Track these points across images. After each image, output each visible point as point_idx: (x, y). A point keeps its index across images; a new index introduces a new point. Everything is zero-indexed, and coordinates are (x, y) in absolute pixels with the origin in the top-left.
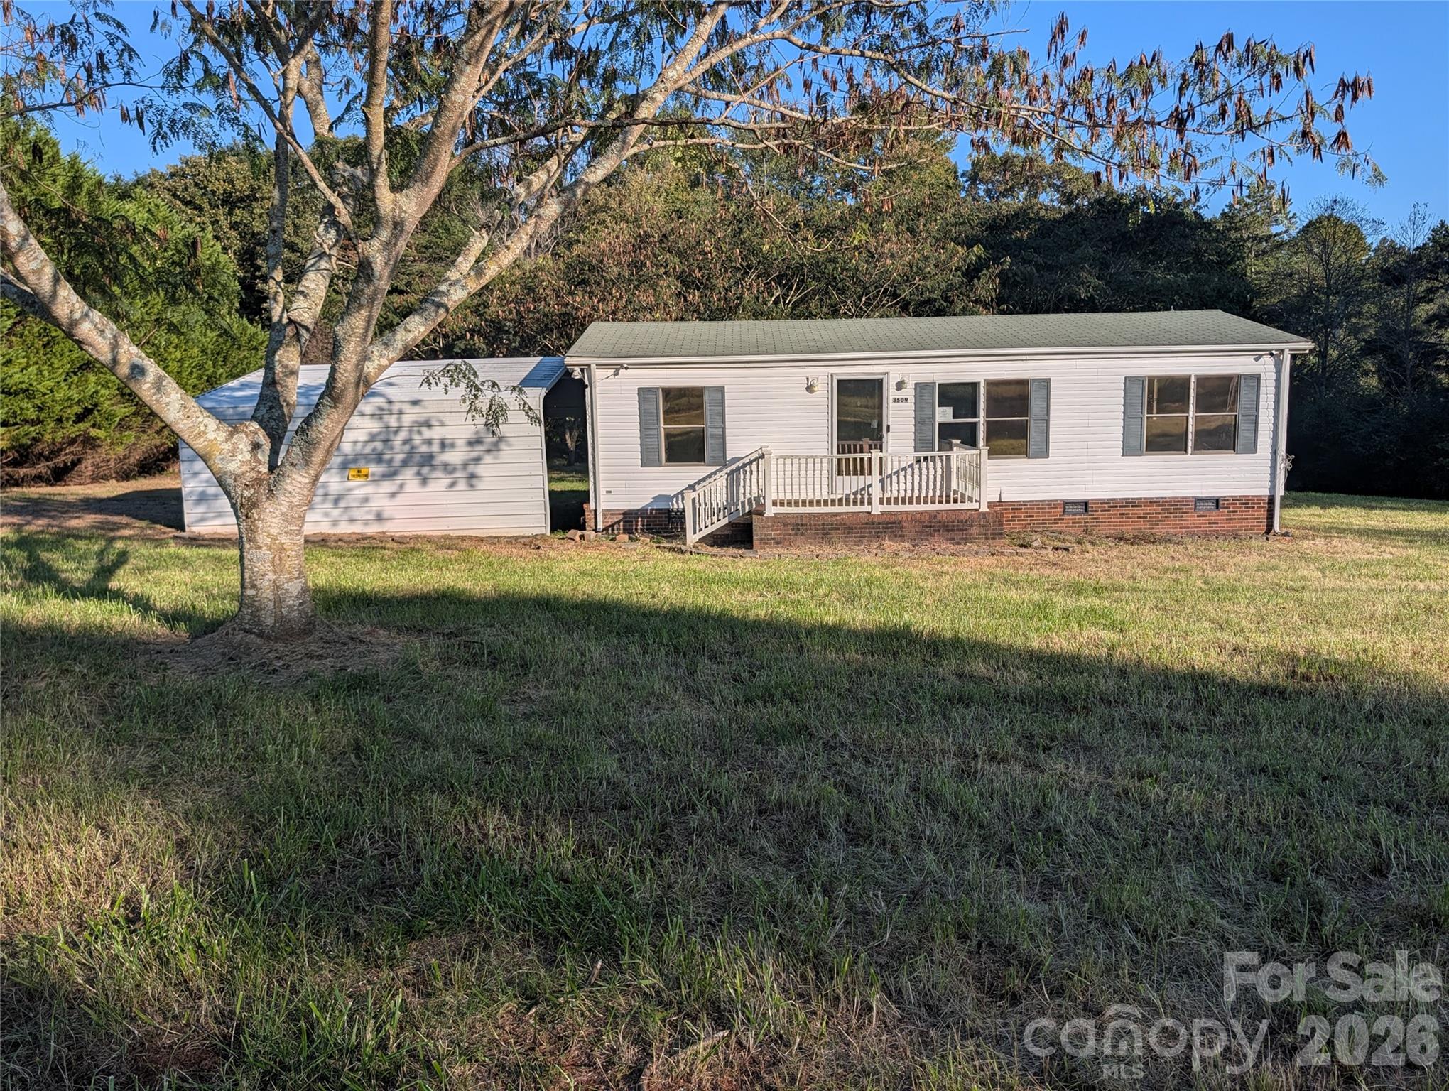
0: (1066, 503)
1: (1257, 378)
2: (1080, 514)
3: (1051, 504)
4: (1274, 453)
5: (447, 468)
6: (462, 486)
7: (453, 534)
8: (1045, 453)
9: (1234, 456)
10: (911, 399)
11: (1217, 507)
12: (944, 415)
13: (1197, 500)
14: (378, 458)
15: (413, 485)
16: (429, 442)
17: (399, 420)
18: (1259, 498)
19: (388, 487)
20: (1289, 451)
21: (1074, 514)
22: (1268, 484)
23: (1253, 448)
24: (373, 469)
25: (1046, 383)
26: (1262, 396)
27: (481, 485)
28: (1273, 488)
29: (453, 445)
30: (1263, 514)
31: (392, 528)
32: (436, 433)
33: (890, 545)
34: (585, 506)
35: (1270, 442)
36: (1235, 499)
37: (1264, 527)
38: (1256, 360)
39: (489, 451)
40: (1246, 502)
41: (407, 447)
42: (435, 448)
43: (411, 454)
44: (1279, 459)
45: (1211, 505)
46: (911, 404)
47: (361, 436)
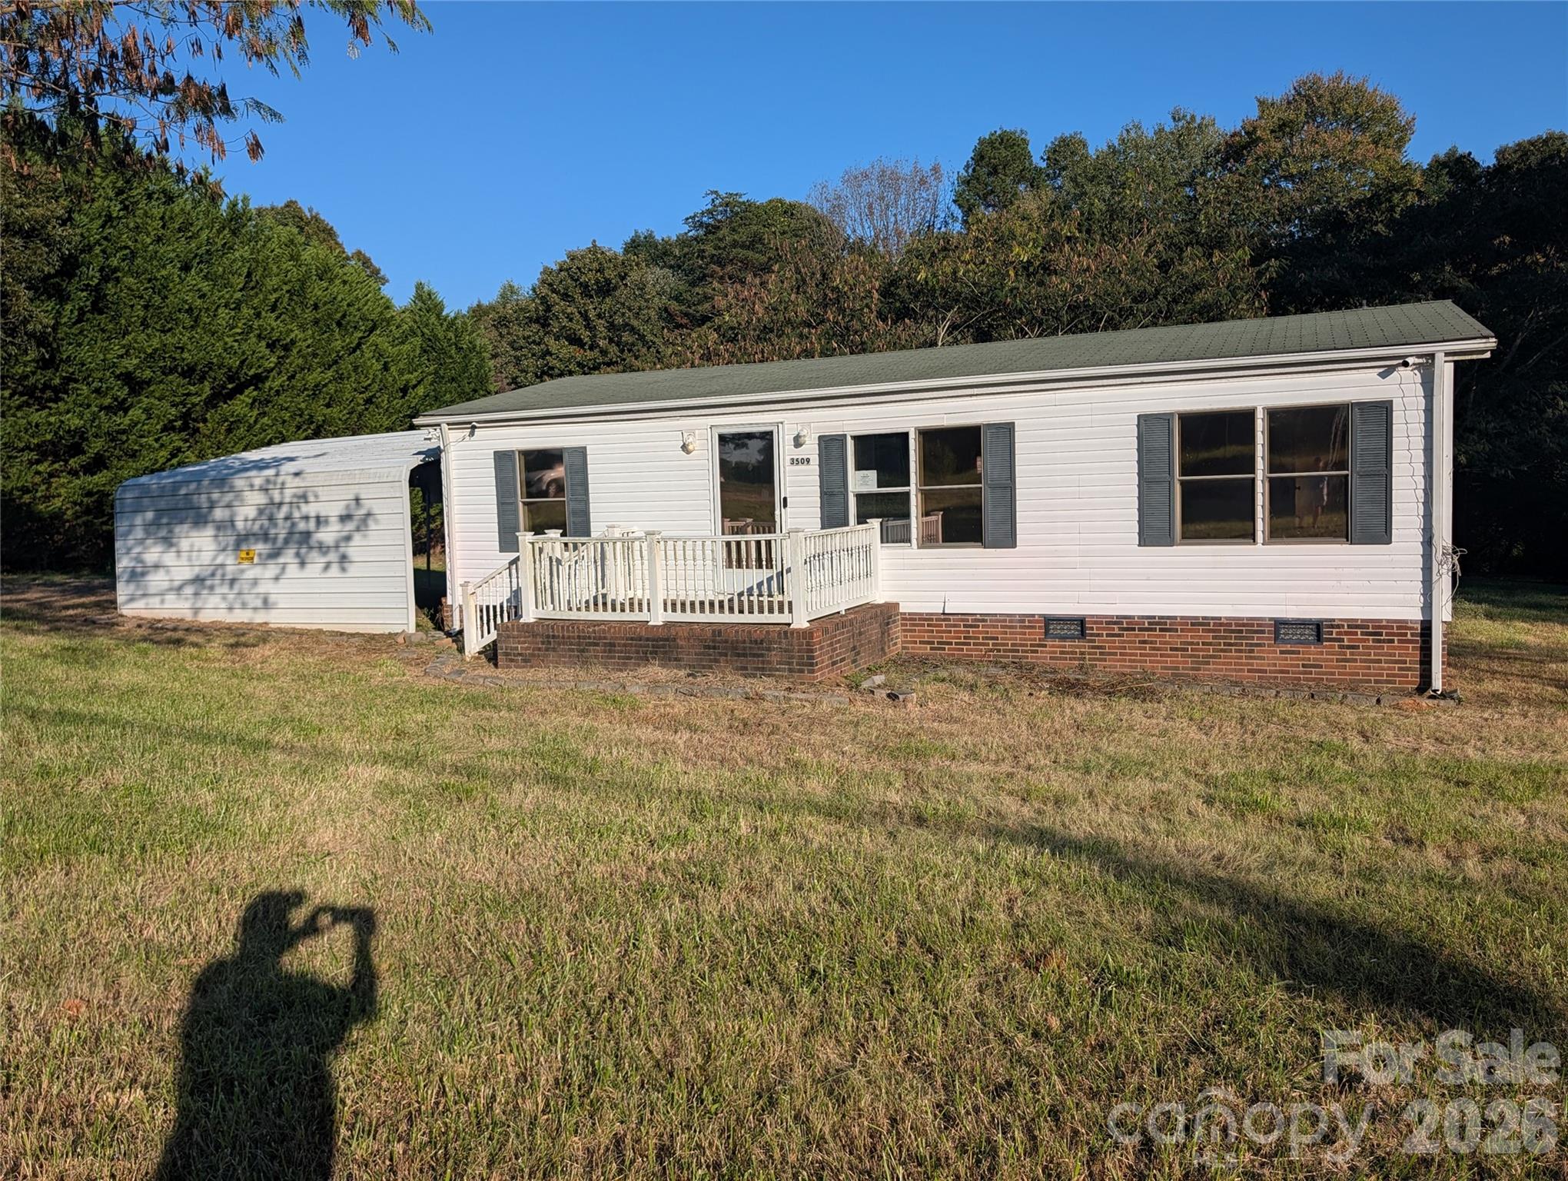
0: (1049, 621)
1: (1383, 410)
2: (1072, 638)
3: (1025, 621)
4: (1428, 542)
5: (323, 549)
6: (335, 570)
7: (325, 628)
8: (1009, 540)
9: (1347, 547)
10: (815, 459)
11: (1319, 638)
12: (862, 482)
13: (1279, 624)
14: (265, 537)
15: (293, 570)
16: (306, 518)
17: (282, 493)
18: (1403, 625)
19: (272, 570)
20: (1457, 540)
21: (1063, 638)
22: (1418, 600)
23: (1383, 535)
24: (260, 548)
25: (1008, 429)
26: (1396, 442)
27: (353, 570)
28: (1427, 607)
29: (327, 522)
30: (1413, 654)
31: (277, 618)
32: (311, 509)
33: (656, 671)
34: (443, 600)
35: (1419, 522)
36: (1354, 625)
37: (1414, 678)
38: (1383, 375)
39: (358, 530)
40: (1376, 631)
41: (288, 524)
42: (312, 525)
43: (291, 533)
44: (1438, 555)
45: (1309, 634)
46: (814, 466)
47: (252, 512)
